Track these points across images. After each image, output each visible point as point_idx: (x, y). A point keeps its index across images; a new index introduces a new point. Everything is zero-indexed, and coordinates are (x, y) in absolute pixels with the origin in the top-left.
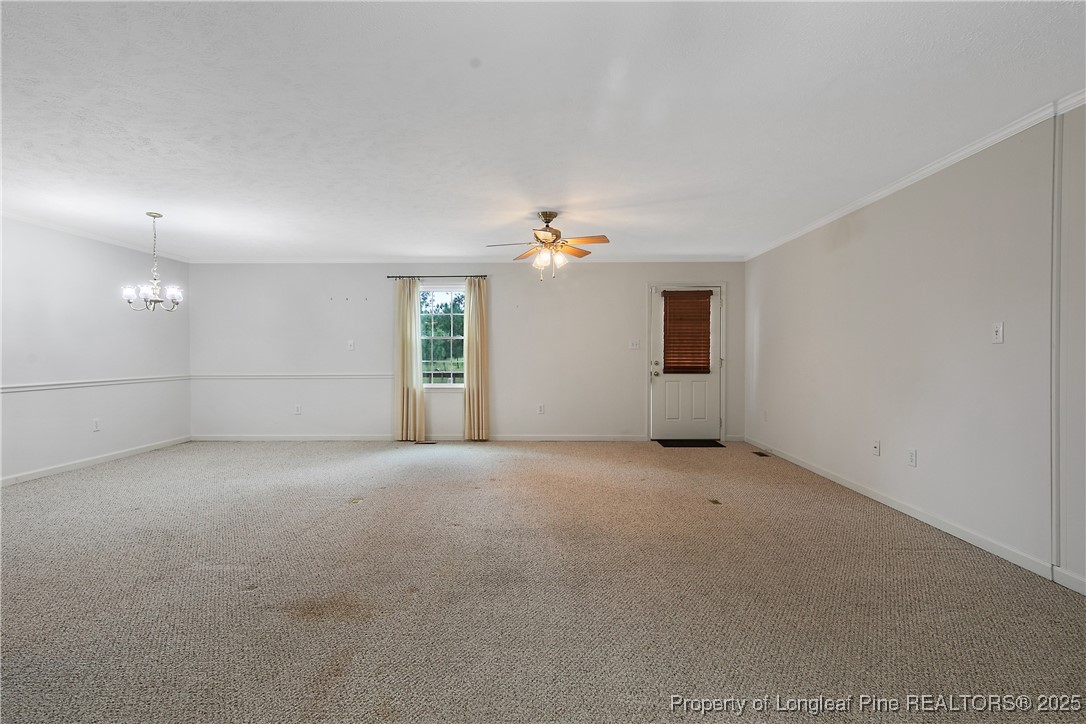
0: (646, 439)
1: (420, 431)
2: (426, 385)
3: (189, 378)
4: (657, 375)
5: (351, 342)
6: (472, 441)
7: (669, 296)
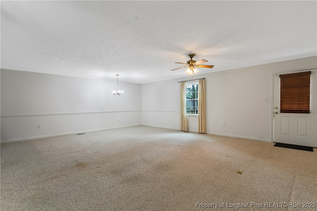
0: (271, 142)
1: (185, 128)
2: (187, 114)
3: (141, 111)
4: (277, 113)
5: (170, 102)
6: (200, 133)
7: (283, 77)
